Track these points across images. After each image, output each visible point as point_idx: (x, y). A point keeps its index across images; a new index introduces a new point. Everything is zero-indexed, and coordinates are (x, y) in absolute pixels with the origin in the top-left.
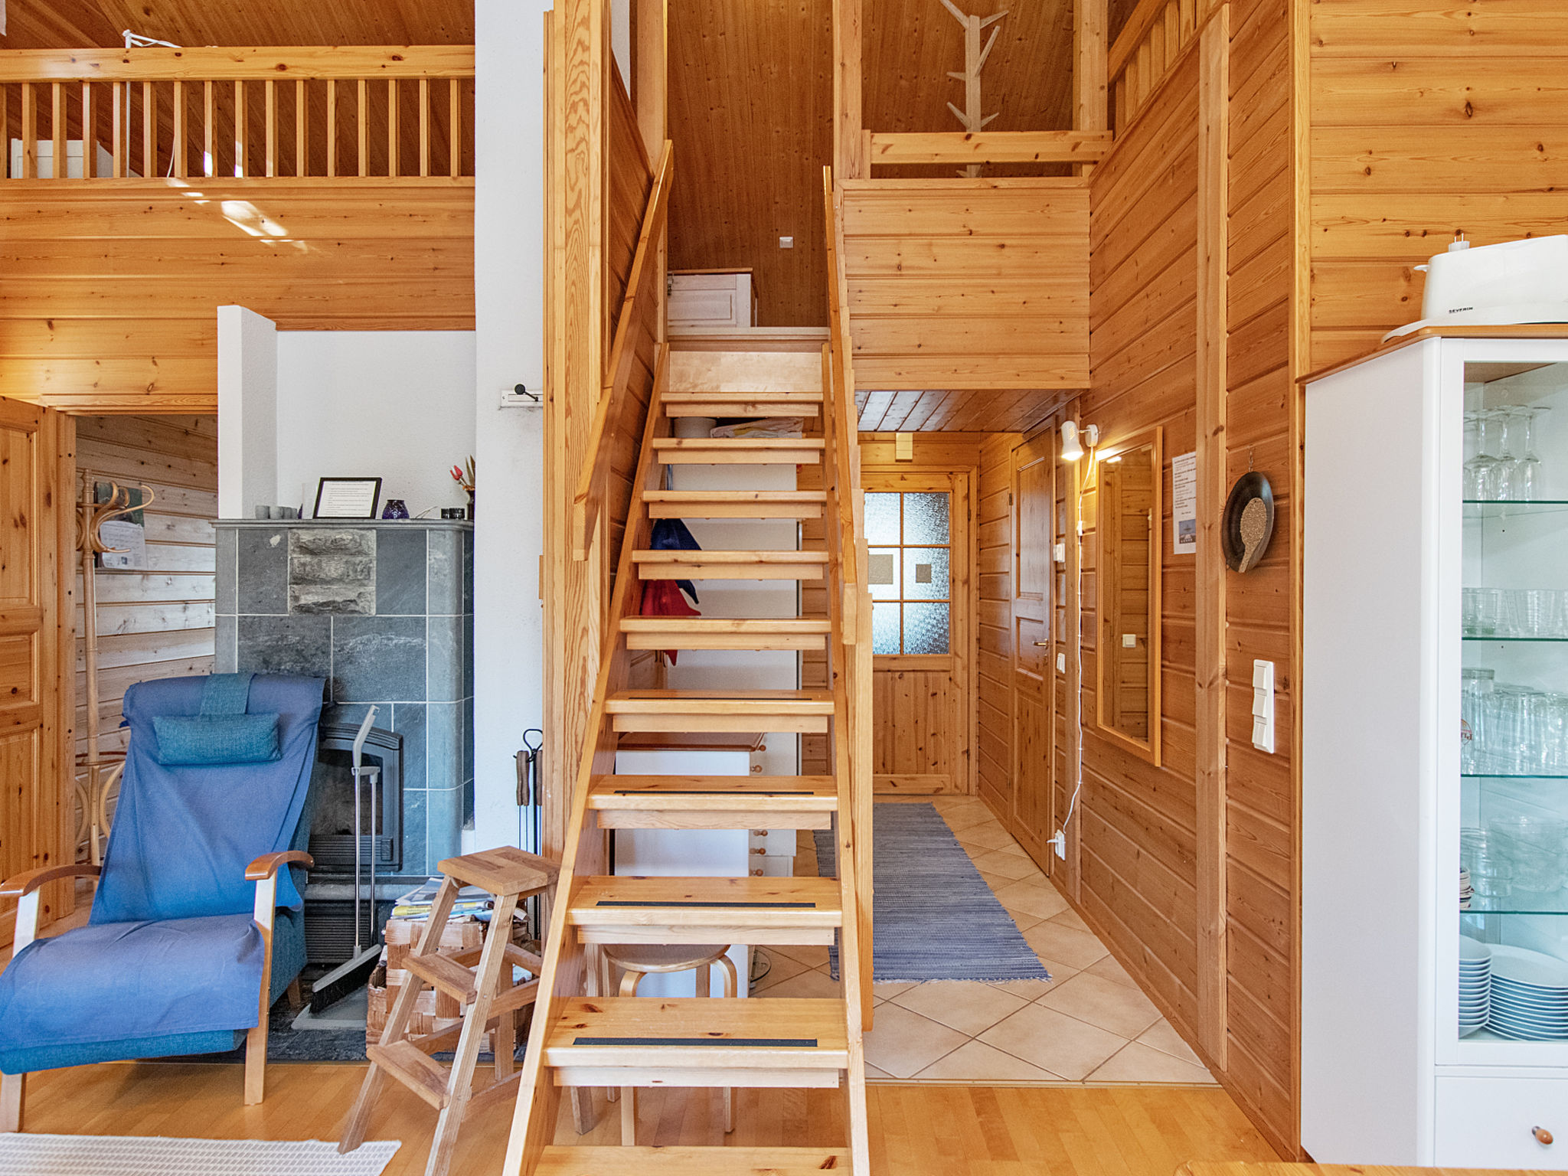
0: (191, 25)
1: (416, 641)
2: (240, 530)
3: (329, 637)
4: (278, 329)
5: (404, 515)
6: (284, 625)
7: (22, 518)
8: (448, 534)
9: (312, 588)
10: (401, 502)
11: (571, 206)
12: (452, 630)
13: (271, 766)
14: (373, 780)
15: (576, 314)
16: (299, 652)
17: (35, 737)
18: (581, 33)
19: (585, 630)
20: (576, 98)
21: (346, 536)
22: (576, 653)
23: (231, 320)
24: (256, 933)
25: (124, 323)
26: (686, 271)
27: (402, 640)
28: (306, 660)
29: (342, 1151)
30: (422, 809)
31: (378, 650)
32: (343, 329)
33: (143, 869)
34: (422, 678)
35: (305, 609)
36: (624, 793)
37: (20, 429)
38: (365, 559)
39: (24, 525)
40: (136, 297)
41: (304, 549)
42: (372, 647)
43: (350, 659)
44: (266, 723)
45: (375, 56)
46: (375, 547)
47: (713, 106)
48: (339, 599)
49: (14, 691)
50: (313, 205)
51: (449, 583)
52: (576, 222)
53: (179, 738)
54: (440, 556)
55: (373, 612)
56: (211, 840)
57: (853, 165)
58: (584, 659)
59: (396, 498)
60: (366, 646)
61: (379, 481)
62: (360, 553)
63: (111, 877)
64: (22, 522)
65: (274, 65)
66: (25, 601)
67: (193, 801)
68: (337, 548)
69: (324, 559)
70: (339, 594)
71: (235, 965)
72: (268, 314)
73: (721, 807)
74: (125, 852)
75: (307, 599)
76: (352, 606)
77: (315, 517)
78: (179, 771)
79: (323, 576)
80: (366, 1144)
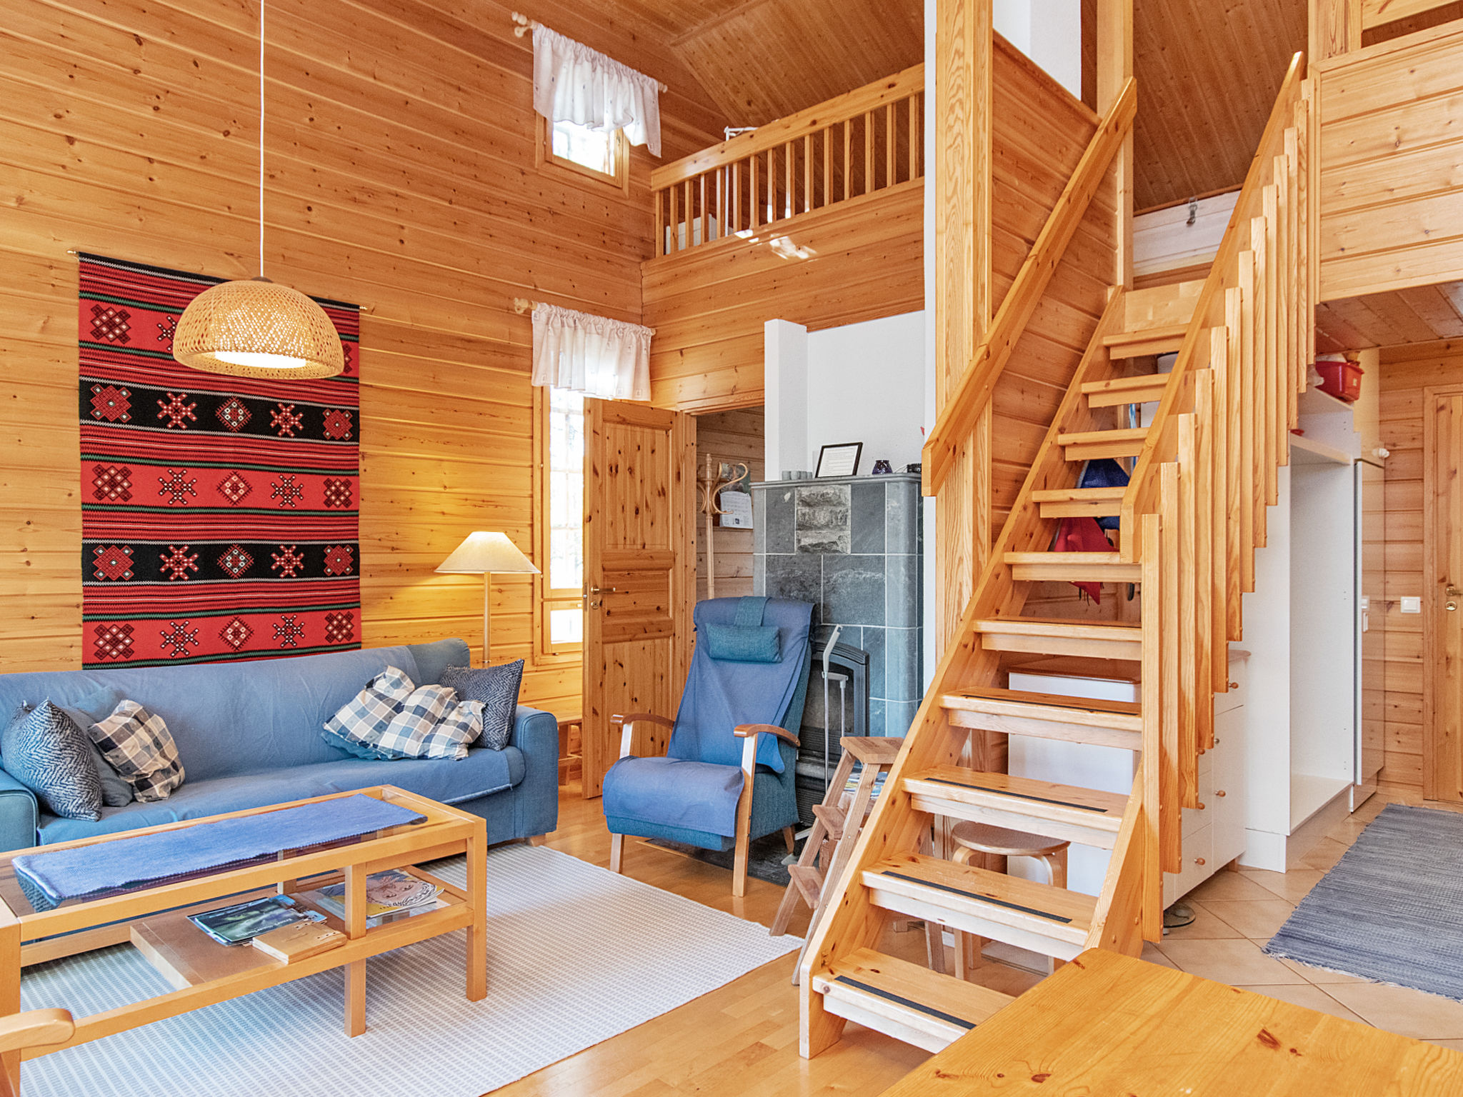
0: (775, 102)
1: (879, 575)
2: (767, 489)
3: (820, 572)
4: (808, 331)
5: (889, 470)
6: (791, 562)
7: (663, 489)
8: (902, 484)
9: (809, 533)
10: (886, 462)
11: (949, 194)
12: (905, 567)
13: (774, 666)
14: (842, 685)
15: (954, 286)
16: (802, 583)
17: (671, 642)
18: (958, 43)
19: (961, 559)
20: (954, 101)
21: (829, 490)
22: (954, 579)
23: (775, 330)
24: (741, 775)
25: (718, 345)
26: (1155, 208)
27: (869, 575)
28: (806, 590)
29: (773, 934)
30: (882, 715)
31: (852, 583)
32: (850, 323)
33: (696, 727)
34: (882, 608)
35: (804, 549)
36: (967, 696)
37: (661, 428)
38: (843, 509)
39: (664, 494)
40: (726, 324)
41: (806, 503)
42: (849, 580)
43: (834, 590)
44: (771, 633)
45: (878, 90)
46: (850, 498)
47: (1228, 7)
48: (825, 541)
49: (658, 608)
50: (830, 227)
51: (903, 527)
52: (954, 207)
53: (722, 640)
54: (895, 504)
55: (849, 552)
56: (734, 713)
57: (1333, 41)
58: (961, 584)
59: (882, 459)
60: (845, 578)
61: (860, 445)
62: (840, 504)
63: (679, 729)
64: (663, 493)
65: (809, 122)
66: (664, 547)
67: (726, 684)
68: (825, 501)
69: (817, 509)
70: (826, 537)
71: (722, 792)
72: (800, 320)
73: (1046, 717)
74: (687, 715)
75: (806, 541)
76: (835, 547)
77: (816, 476)
78: (721, 663)
79: (816, 523)
80: (787, 936)
